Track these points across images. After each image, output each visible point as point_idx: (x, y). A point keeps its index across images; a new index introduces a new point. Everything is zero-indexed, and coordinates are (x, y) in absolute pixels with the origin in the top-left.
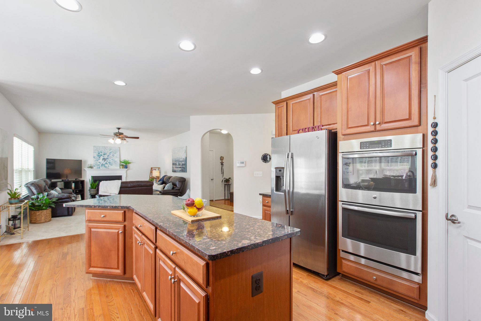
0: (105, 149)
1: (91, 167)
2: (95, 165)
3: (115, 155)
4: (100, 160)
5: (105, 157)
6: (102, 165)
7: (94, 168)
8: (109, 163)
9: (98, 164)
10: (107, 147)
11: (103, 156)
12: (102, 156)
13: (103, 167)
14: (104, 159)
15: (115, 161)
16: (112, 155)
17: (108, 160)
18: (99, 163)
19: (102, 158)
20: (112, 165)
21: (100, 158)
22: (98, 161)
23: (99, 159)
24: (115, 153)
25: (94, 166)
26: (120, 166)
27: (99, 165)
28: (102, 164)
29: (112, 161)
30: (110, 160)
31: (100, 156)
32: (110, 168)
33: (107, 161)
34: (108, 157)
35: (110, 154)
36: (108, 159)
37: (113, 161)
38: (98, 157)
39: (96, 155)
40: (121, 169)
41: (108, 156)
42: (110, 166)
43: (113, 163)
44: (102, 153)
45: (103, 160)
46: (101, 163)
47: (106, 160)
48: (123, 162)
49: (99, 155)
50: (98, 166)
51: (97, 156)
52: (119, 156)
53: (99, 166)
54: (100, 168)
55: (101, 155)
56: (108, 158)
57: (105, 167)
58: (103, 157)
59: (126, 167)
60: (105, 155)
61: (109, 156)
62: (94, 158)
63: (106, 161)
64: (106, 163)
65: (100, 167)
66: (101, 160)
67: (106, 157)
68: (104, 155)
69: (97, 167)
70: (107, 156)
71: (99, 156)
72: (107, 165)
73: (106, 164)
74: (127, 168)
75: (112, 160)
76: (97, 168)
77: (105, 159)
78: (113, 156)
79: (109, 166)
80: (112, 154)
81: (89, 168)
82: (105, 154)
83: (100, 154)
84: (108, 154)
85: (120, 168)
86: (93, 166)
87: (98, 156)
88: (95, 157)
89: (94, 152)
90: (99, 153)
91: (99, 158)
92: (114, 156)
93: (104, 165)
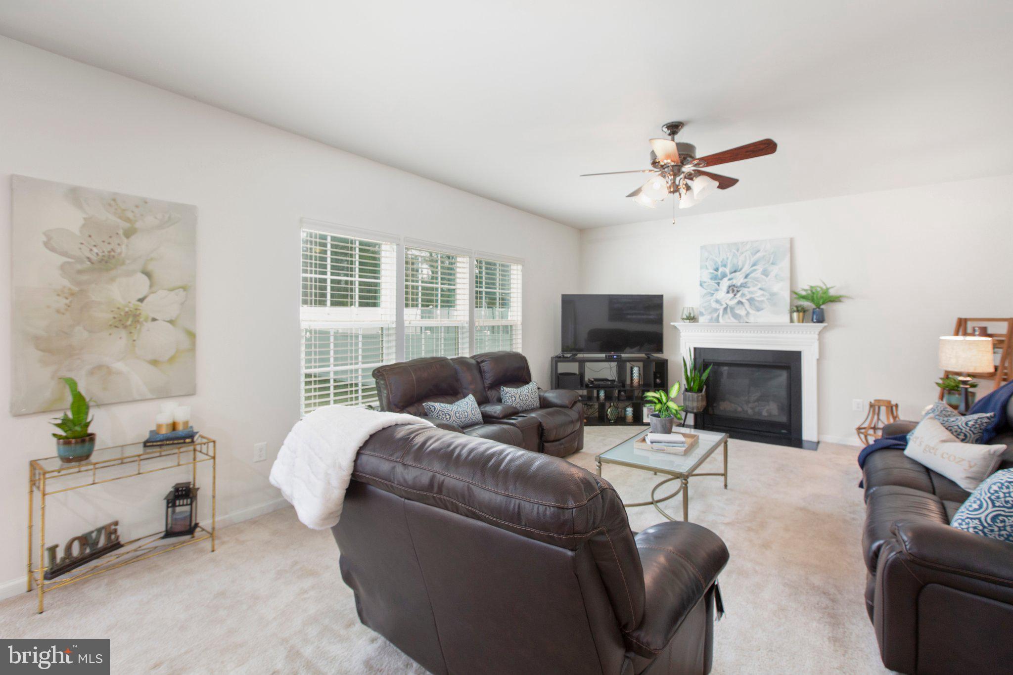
0: (738, 251)
1: (692, 319)
2: (703, 310)
3: (774, 270)
4: (719, 292)
5: (734, 282)
6: (725, 309)
7: (702, 319)
8: (751, 300)
9: (714, 305)
10: (742, 243)
11: (729, 276)
12: (726, 279)
13: (729, 318)
14: (733, 289)
15: (773, 295)
16: (761, 270)
17: (745, 291)
18: (717, 301)
19: (725, 284)
20: (762, 309)
21: (718, 284)
22: (712, 295)
23: (717, 290)
24: (771, 262)
25: (702, 314)
26: (792, 312)
27: (716, 310)
28: (725, 306)
29: (761, 292)
30: (751, 289)
31: (721, 280)
32: (752, 319)
33: (743, 295)
34: (746, 280)
35: (754, 268)
36: (744, 287)
37: (763, 295)
38: (713, 283)
39: (706, 278)
40: (796, 324)
41: (746, 277)
42: (751, 311)
43: (762, 301)
44: (725, 266)
45: (728, 292)
46: (724, 303)
47: (738, 291)
48: (804, 297)
49: (717, 276)
50: (711, 313)
51: (711, 279)
52: (787, 274)
53: (715, 315)
54: (717, 320)
55: (724, 275)
56: (746, 283)
57: (736, 316)
58: (730, 280)
59: (820, 317)
60: (737, 274)
61: (752, 275)
62: (701, 285)
63: (739, 294)
64: (740, 303)
65: (718, 316)
66: (722, 294)
67: (739, 279)
68: (731, 273)
69: (709, 317)
70: (744, 275)
71: (717, 279)
72: (741, 312)
73: (740, 306)
74: (821, 320)
75: (761, 289)
76: (711, 320)
77: (735, 289)
78: (765, 273)
79: (748, 314)
80: (760, 268)
81: (685, 321)
82: (735, 272)
83: (719, 273)
84: (746, 269)
85: (792, 321)
86: (696, 313)
87: (714, 278)
88: (705, 282)
89: (701, 268)
90: (717, 270)
91: (716, 285)
92: (767, 276)
93: (732, 309)
